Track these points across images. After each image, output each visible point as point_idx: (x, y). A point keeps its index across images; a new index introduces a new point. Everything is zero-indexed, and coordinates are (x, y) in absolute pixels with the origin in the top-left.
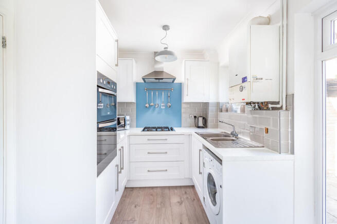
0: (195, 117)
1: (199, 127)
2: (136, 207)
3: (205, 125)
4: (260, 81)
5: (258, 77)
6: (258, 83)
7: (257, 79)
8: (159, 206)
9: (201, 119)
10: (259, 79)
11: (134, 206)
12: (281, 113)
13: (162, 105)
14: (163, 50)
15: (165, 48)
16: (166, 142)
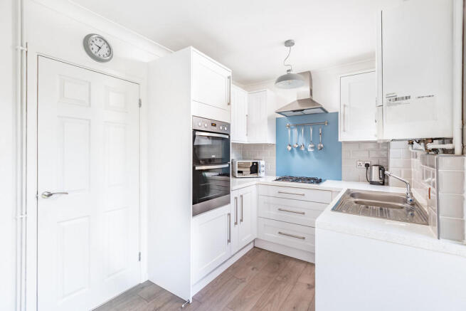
0: (367, 165)
1: (372, 183)
2: (253, 269)
3: (384, 181)
4: (405, 101)
5: (399, 96)
6: (398, 106)
7: (396, 99)
8: (279, 278)
9: (375, 170)
10: (402, 98)
11: (251, 267)
12: (440, 161)
13: (310, 146)
14: (286, 73)
15: (288, 71)
16: (303, 198)
